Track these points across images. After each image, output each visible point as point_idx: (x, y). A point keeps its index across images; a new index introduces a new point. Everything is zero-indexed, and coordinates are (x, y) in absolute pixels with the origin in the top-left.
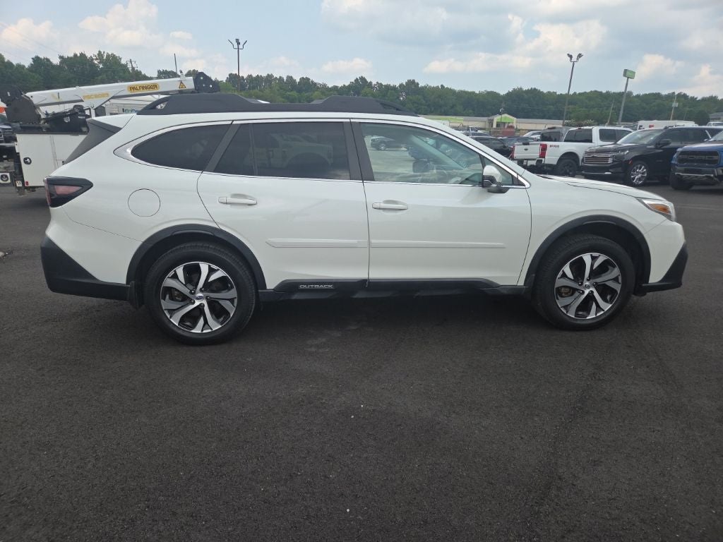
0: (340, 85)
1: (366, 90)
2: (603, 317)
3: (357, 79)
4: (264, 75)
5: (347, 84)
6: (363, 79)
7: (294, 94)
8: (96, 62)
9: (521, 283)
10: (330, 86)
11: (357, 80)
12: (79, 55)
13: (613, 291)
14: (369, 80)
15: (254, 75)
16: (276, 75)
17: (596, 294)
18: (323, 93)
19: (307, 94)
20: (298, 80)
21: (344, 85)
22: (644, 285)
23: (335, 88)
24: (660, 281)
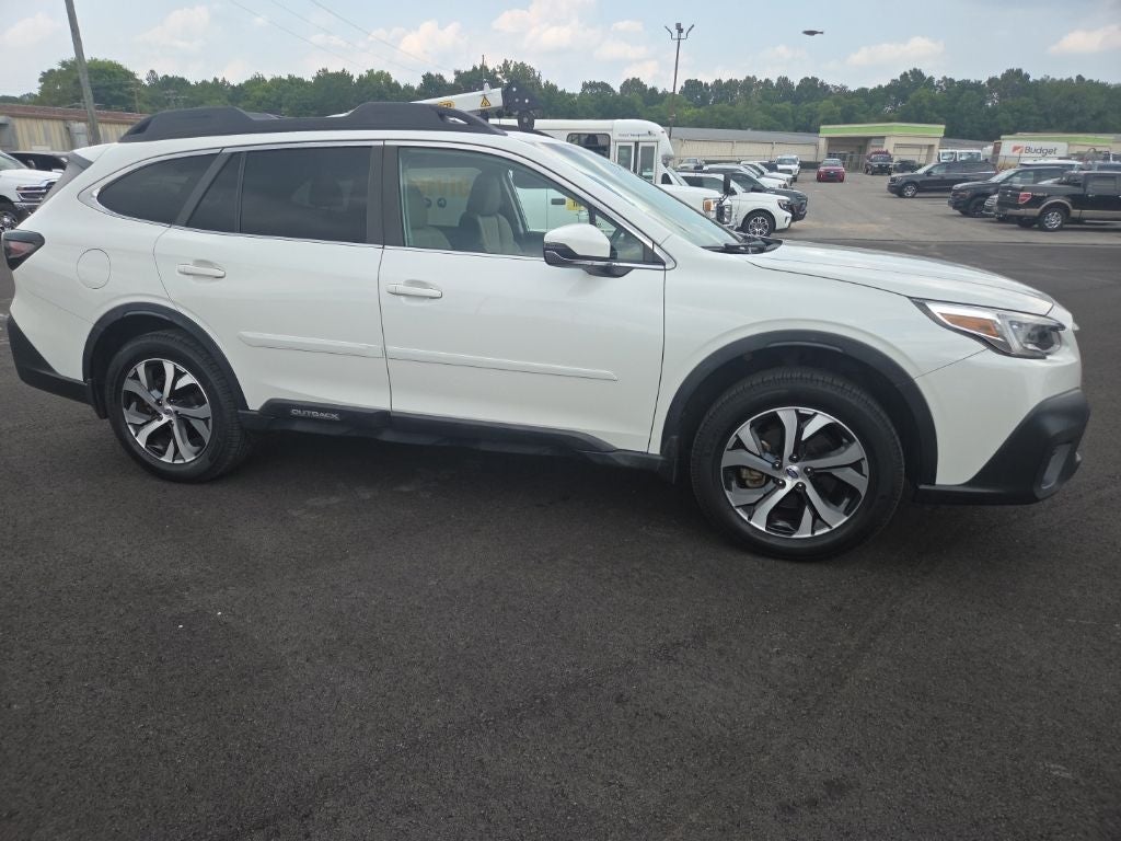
0: (871, 86)
1: (922, 91)
2: (827, 541)
3: (905, 74)
4: (741, 77)
5: (885, 83)
6: (917, 74)
7: (787, 106)
8: (499, 76)
9: (655, 449)
10: (853, 88)
11: (905, 76)
12: (479, 68)
13: (852, 492)
14: (927, 75)
15: (724, 80)
16: (761, 78)
17: (811, 491)
18: (837, 102)
19: (808, 105)
20: (797, 83)
21: (880, 86)
22: (922, 487)
23: (863, 91)
24: (969, 484)
